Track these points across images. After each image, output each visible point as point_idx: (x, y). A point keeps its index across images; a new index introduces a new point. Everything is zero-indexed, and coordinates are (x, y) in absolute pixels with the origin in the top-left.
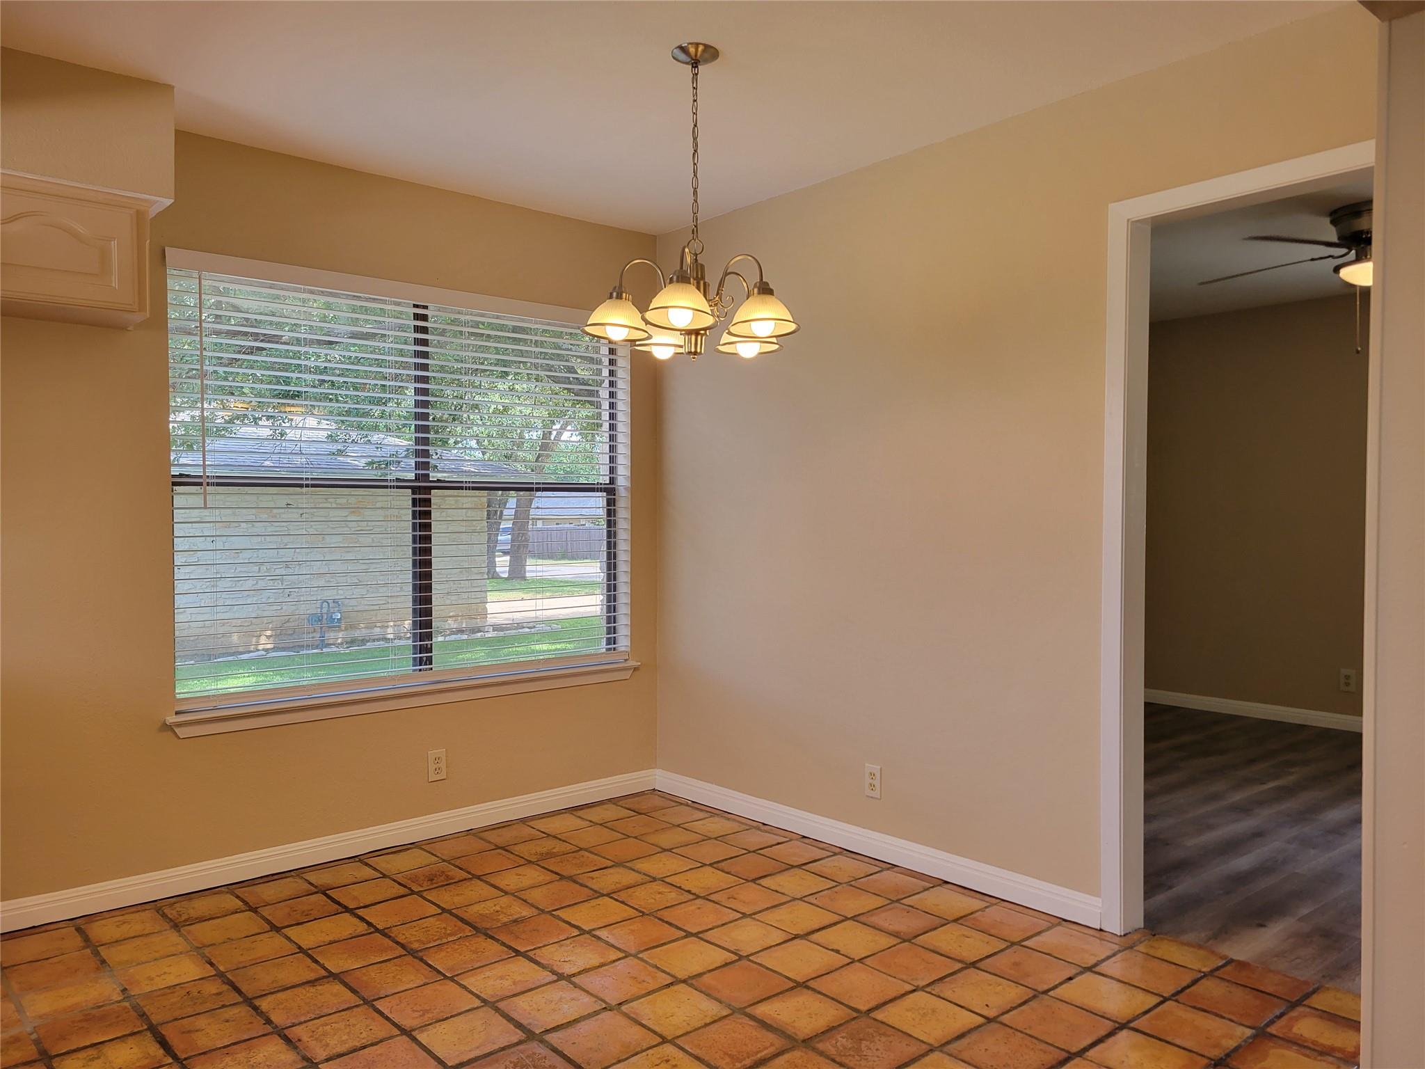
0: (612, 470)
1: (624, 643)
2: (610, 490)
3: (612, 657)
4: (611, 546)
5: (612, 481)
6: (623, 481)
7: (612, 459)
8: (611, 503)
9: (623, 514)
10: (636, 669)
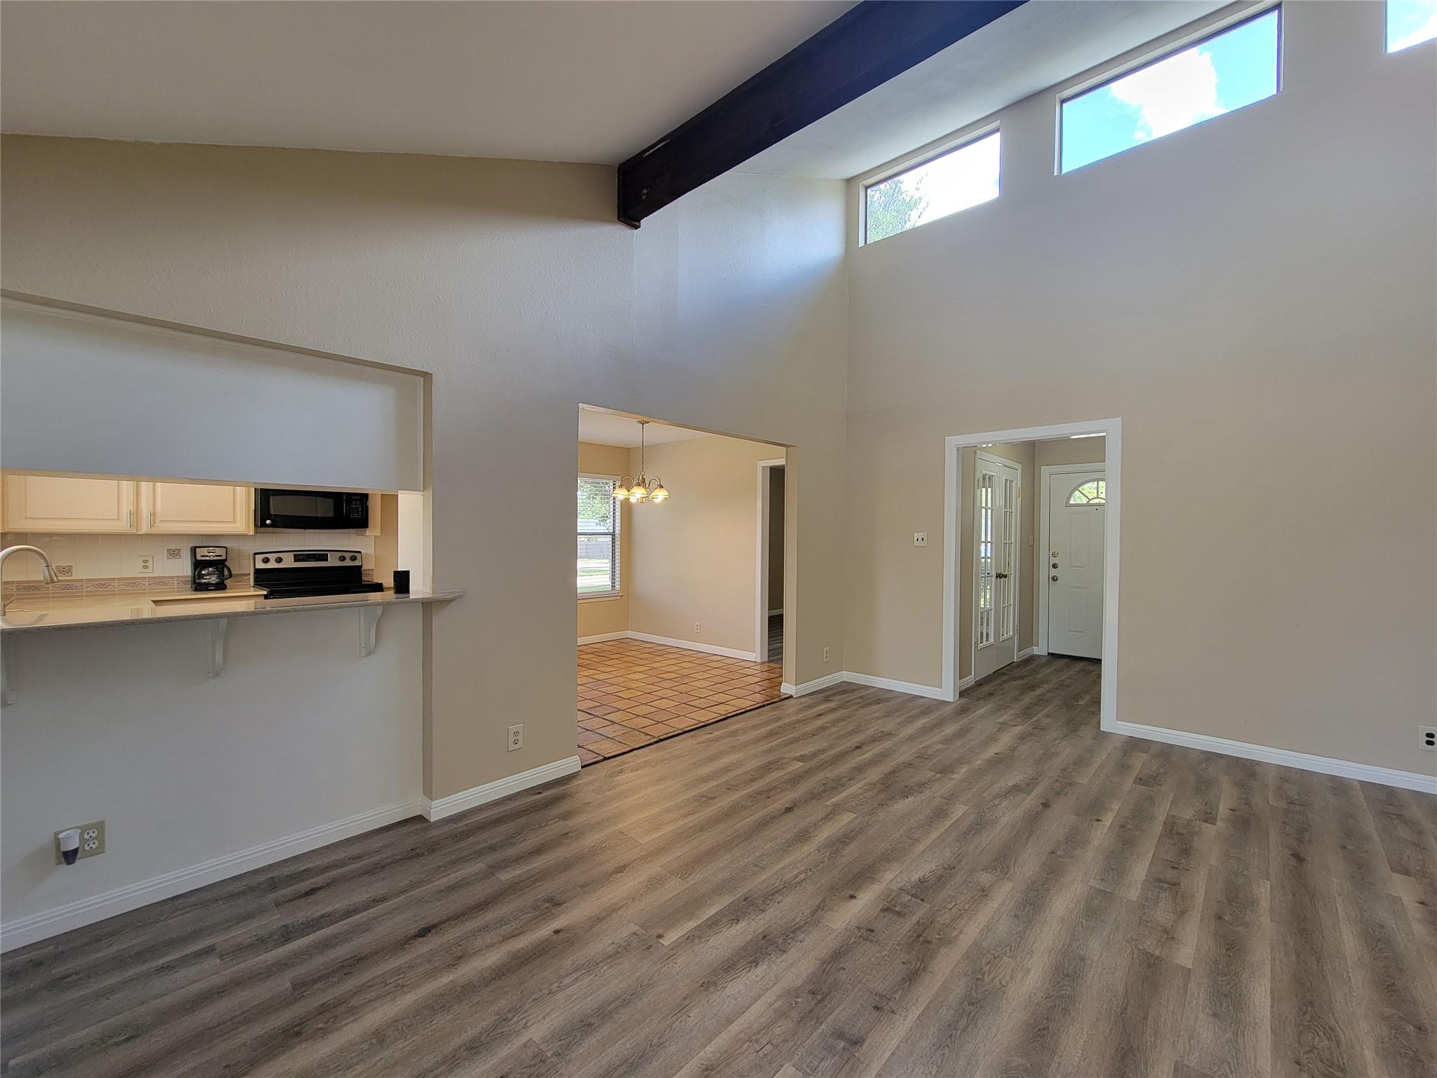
0: (614, 528)
1: (618, 587)
2: (613, 535)
3: (613, 592)
4: (613, 554)
5: (614, 532)
6: (617, 532)
7: (614, 524)
8: (613, 539)
9: (618, 543)
10: (622, 596)
